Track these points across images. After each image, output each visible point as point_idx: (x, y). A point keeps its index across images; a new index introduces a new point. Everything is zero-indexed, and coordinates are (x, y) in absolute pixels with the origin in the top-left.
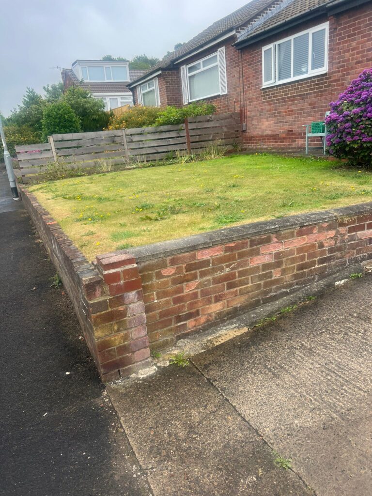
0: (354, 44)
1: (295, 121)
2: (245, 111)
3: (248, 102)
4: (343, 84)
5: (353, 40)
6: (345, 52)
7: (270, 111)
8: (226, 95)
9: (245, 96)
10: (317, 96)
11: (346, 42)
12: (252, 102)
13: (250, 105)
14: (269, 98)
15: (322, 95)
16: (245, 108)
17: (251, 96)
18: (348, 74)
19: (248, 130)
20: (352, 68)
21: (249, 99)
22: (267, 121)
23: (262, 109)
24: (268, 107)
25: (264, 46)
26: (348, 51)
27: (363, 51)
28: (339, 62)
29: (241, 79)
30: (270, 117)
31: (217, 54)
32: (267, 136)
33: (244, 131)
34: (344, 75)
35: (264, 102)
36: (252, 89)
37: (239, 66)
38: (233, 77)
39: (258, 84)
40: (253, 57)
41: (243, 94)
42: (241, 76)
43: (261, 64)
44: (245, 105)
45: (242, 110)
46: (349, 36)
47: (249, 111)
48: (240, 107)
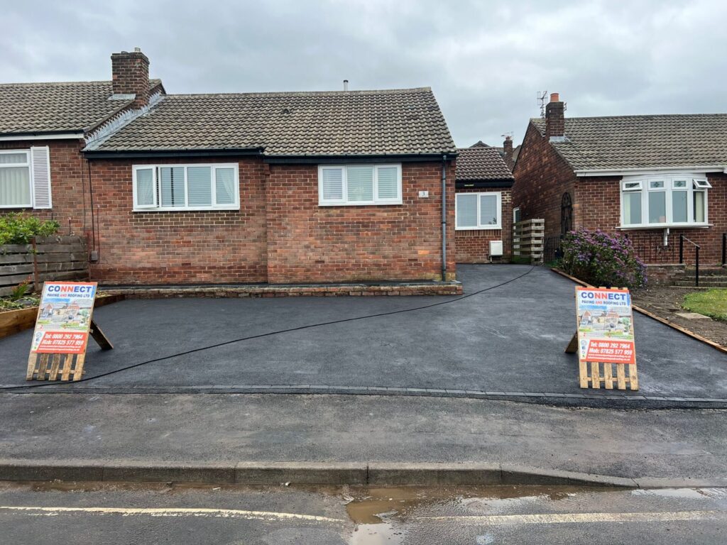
0: (290, 192)
1: (194, 253)
2: (96, 236)
3: (102, 225)
4: (280, 224)
5: (288, 189)
6: (280, 197)
7: (149, 239)
8: (49, 210)
9: (95, 217)
10: (227, 230)
11: (282, 189)
12: (111, 225)
13: (107, 229)
14: (145, 224)
15: (233, 230)
16: (96, 232)
17: (109, 217)
18: (285, 216)
19: (101, 261)
20: (289, 212)
21: (104, 221)
22: (143, 251)
23: (132, 236)
24: (146, 235)
25: (135, 164)
26: (285, 197)
27: (300, 200)
28: (275, 205)
29: (88, 195)
30: (148, 246)
31: (32, 152)
32: (143, 269)
33: (94, 262)
34: (280, 216)
35: (137, 228)
36: (111, 210)
37: (83, 177)
38: (66, 188)
39: (126, 206)
40: (116, 173)
41: (90, 213)
42: (88, 191)
43: (131, 183)
44: (96, 228)
45: (88, 234)
46: (284, 185)
47: (103, 236)
48: (84, 229)
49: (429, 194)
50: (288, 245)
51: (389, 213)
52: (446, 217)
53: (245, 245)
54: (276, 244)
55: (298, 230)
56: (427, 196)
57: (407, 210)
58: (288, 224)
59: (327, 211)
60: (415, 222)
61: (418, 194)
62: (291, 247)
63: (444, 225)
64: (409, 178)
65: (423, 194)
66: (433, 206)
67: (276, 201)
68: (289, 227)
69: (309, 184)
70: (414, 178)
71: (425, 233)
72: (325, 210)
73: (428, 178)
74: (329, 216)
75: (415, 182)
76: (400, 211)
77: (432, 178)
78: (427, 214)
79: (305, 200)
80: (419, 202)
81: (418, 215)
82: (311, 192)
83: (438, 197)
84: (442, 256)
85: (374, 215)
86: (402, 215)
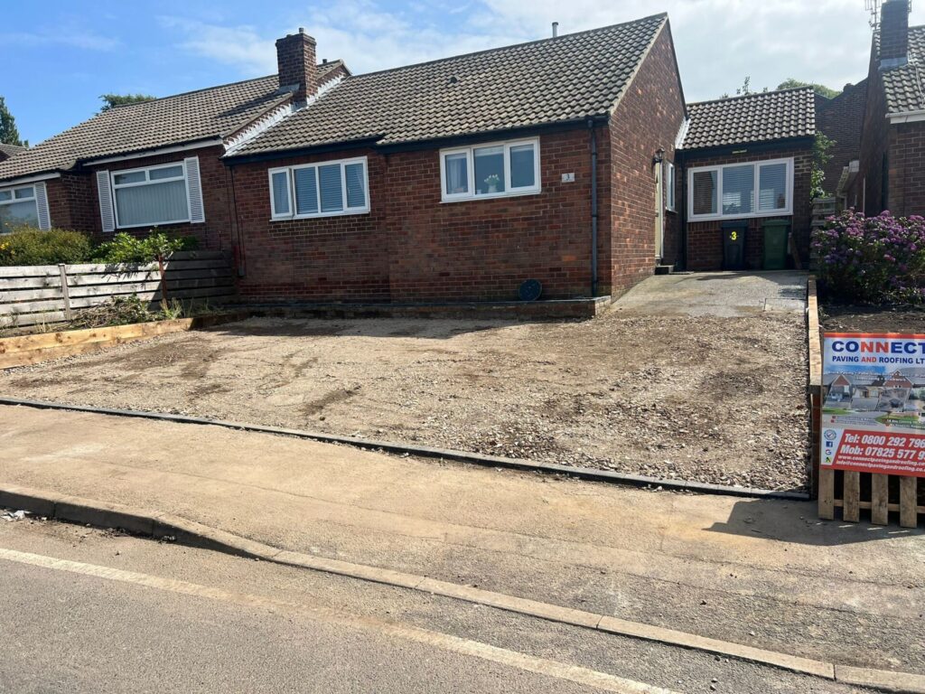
0: (410, 188)
1: (328, 266)
2: (242, 249)
3: (246, 237)
4: (400, 229)
5: (408, 184)
6: (398, 194)
7: (287, 251)
8: (203, 224)
9: (240, 229)
10: (359, 238)
11: (400, 185)
12: (254, 237)
13: (251, 241)
14: (283, 234)
15: (365, 238)
16: (242, 245)
17: (251, 229)
18: (405, 218)
19: (248, 276)
20: (409, 213)
21: (249, 233)
22: (283, 264)
23: (273, 248)
24: (284, 247)
25: (271, 167)
26: (404, 194)
27: (420, 197)
28: (394, 205)
29: (232, 206)
30: (287, 259)
31: (184, 164)
32: (284, 284)
33: (241, 277)
34: (400, 219)
35: (275, 239)
36: (252, 221)
37: (227, 186)
38: (215, 200)
39: (264, 215)
40: (254, 179)
41: (236, 225)
42: (232, 201)
43: (268, 190)
44: (241, 241)
45: (235, 248)
46: (403, 179)
47: (248, 250)
48: (232, 243)
49: (575, 177)
50: (410, 254)
51: (524, 207)
52: (598, 208)
53: (377, 255)
54: (397, 253)
55: (419, 236)
56: (573, 180)
57: (547, 201)
58: (409, 228)
59: (451, 210)
60: (557, 217)
61: (561, 178)
62: (413, 257)
63: (595, 219)
64: (549, 157)
65: (568, 178)
66: (581, 193)
67: (396, 200)
68: (410, 232)
69: (428, 176)
70: (556, 156)
71: (572, 232)
72: (448, 208)
73: (574, 154)
74: (453, 215)
75: (557, 162)
76: (538, 202)
77: (579, 153)
78: (572, 205)
79: (427, 197)
80: (563, 189)
81: (561, 207)
82: (432, 186)
83: (587, 181)
84: (592, 263)
85: (505, 210)
86: (540, 207)
